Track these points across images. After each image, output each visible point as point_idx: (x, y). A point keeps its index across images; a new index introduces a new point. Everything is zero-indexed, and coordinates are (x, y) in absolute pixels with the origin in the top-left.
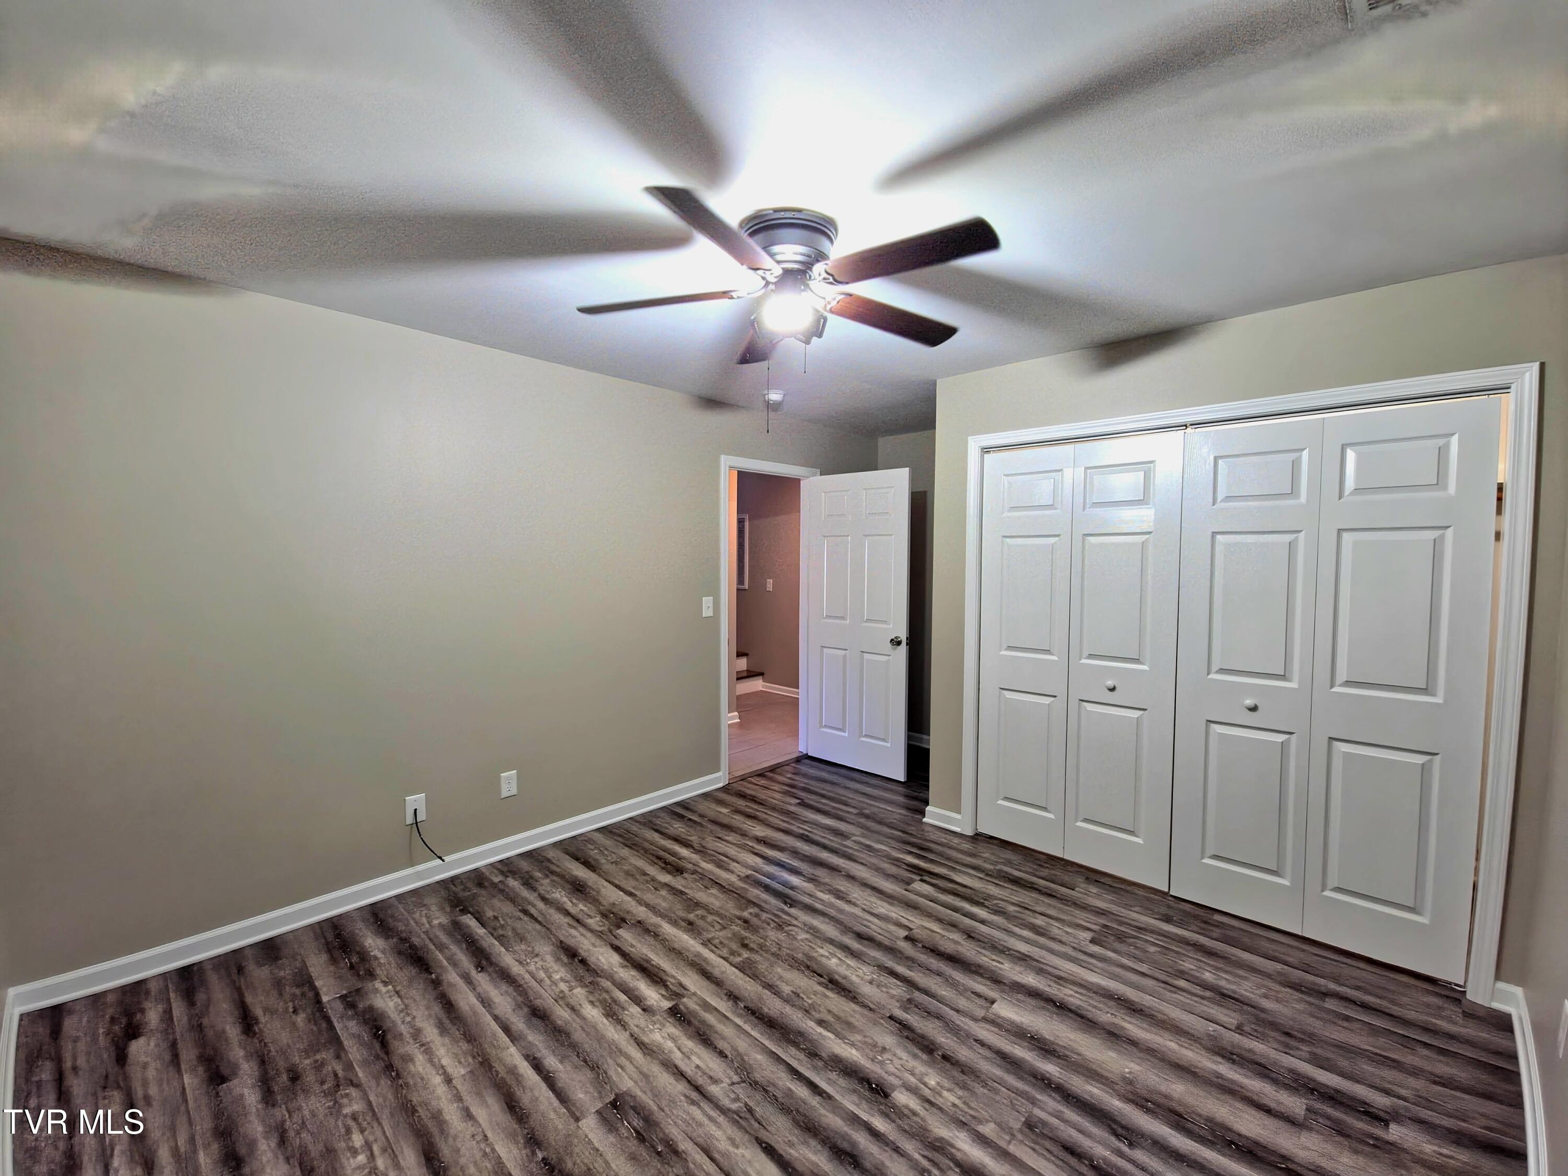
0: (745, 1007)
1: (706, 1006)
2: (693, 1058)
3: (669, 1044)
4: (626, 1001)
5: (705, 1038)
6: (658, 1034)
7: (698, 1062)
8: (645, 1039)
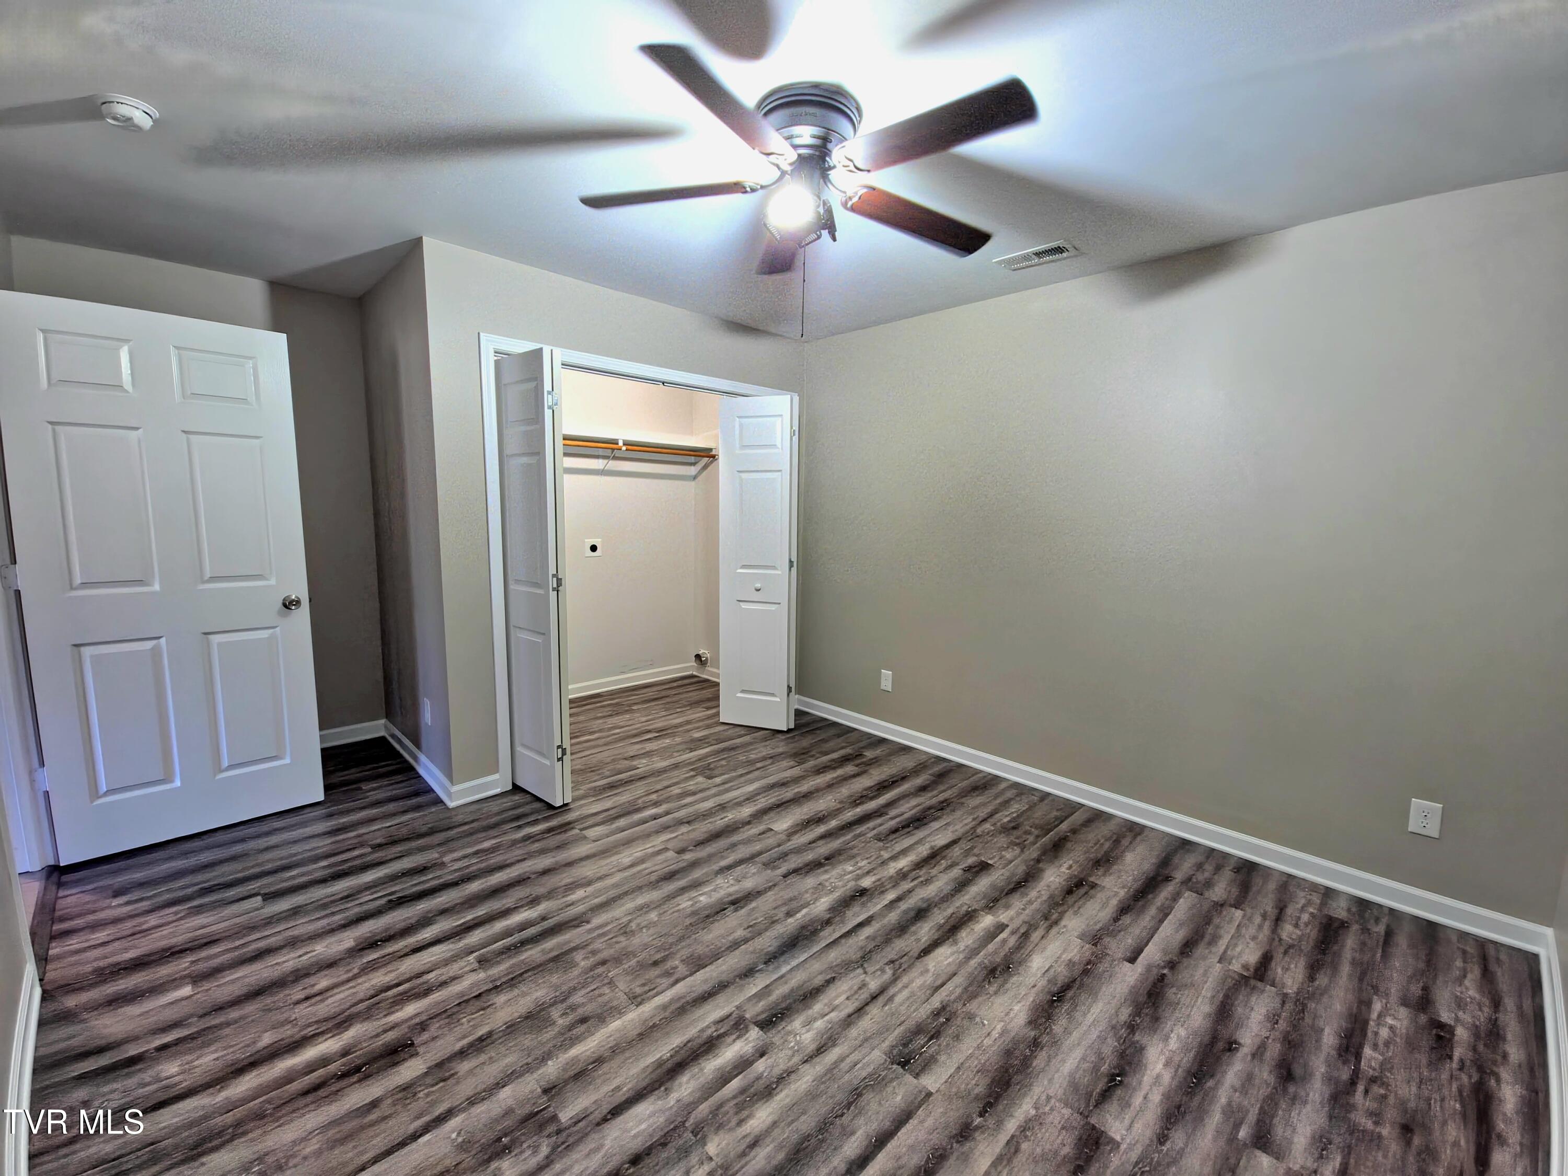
0: (765, 963)
1: (759, 996)
2: (837, 1002)
3: (819, 1024)
4: (744, 1077)
5: (809, 995)
6: (803, 1037)
7: (843, 997)
8: (813, 1047)
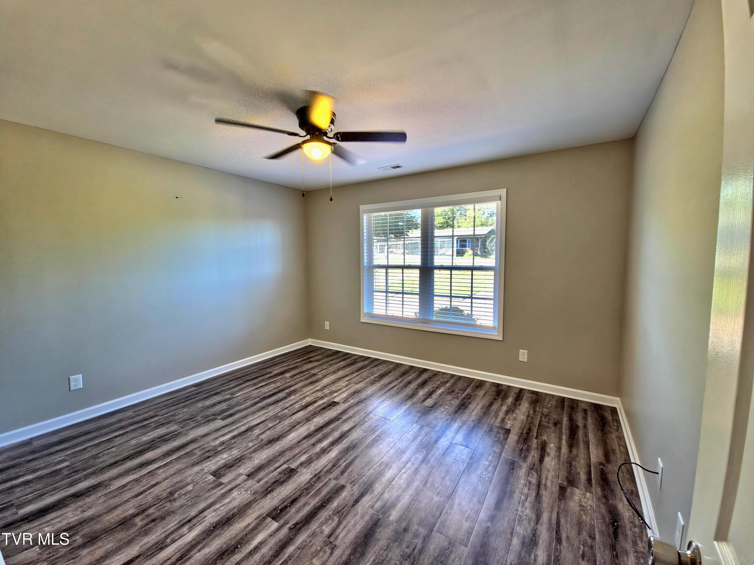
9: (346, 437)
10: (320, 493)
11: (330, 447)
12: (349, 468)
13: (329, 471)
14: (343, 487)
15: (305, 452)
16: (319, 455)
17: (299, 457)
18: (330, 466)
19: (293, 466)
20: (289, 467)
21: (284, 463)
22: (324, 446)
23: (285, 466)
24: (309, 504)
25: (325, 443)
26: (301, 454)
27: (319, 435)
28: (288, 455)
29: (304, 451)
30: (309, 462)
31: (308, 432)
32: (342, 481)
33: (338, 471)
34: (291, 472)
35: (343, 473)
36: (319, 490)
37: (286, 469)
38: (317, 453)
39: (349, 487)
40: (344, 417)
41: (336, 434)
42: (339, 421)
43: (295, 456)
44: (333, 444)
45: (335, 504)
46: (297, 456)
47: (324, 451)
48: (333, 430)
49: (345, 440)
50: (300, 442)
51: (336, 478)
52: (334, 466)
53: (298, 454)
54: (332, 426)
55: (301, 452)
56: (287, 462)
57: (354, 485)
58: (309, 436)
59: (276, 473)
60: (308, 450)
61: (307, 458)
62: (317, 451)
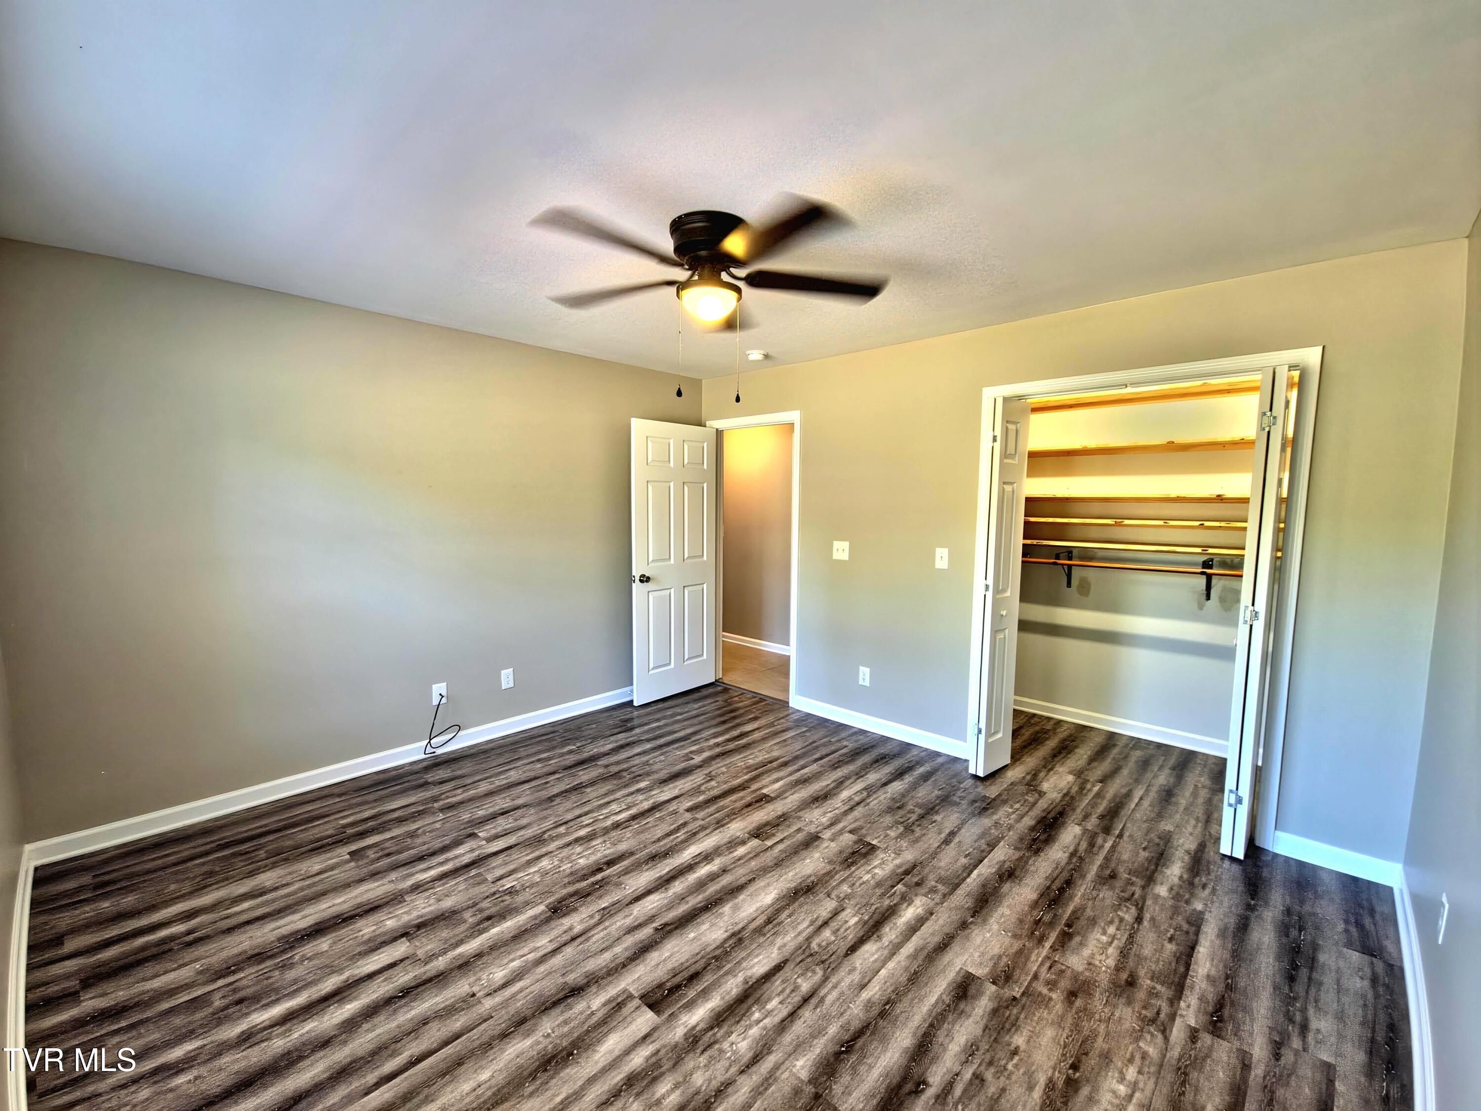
9: (660, 877)
10: (717, 808)
11: (696, 863)
12: (674, 829)
13: (703, 828)
14: (688, 810)
15: (739, 860)
16: (716, 852)
17: (749, 853)
18: (701, 834)
19: (755, 842)
20: (763, 841)
21: (771, 847)
22: (705, 865)
23: (769, 843)
24: (731, 801)
25: (703, 871)
26: (747, 858)
27: (712, 889)
28: (768, 858)
29: (742, 861)
30: (733, 844)
31: (737, 901)
32: (688, 816)
33: (689, 827)
34: (758, 833)
35: (685, 824)
36: (718, 812)
37: (767, 838)
38: (719, 856)
39: (681, 810)
40: (646, 932)
41: (678, 887)
42: (663, 922)
43: (755, 856)
44: (690, 868)
45: (701, 798)
46: (751, 855)
47: (707, 857)
48: (682, 898)
49: (664, 872)
50: (750, 881)
51: (695, 819)
52: (695, 834)
53: (752, 858)
54: (682, 909)
55: (746, 861)
56: (768, 848)
57: (674, 810)
58: (735, 891)
59: (780, 836)
60: (734, 863)
61: (736, 850)
62: (719, 859)
